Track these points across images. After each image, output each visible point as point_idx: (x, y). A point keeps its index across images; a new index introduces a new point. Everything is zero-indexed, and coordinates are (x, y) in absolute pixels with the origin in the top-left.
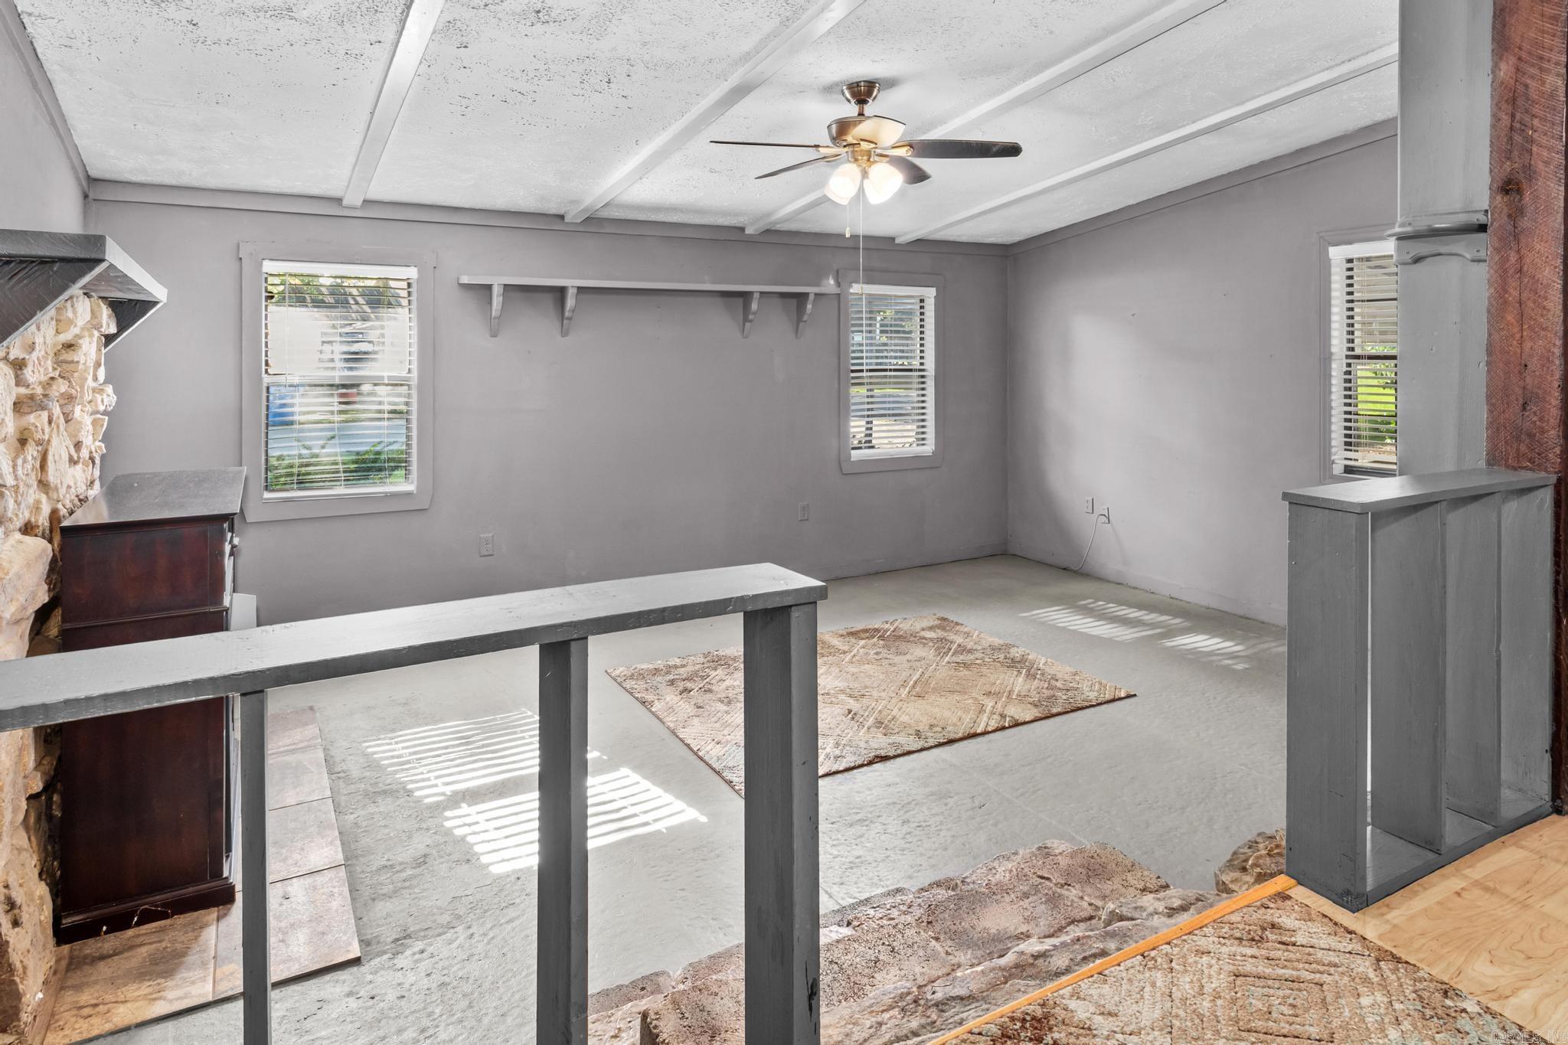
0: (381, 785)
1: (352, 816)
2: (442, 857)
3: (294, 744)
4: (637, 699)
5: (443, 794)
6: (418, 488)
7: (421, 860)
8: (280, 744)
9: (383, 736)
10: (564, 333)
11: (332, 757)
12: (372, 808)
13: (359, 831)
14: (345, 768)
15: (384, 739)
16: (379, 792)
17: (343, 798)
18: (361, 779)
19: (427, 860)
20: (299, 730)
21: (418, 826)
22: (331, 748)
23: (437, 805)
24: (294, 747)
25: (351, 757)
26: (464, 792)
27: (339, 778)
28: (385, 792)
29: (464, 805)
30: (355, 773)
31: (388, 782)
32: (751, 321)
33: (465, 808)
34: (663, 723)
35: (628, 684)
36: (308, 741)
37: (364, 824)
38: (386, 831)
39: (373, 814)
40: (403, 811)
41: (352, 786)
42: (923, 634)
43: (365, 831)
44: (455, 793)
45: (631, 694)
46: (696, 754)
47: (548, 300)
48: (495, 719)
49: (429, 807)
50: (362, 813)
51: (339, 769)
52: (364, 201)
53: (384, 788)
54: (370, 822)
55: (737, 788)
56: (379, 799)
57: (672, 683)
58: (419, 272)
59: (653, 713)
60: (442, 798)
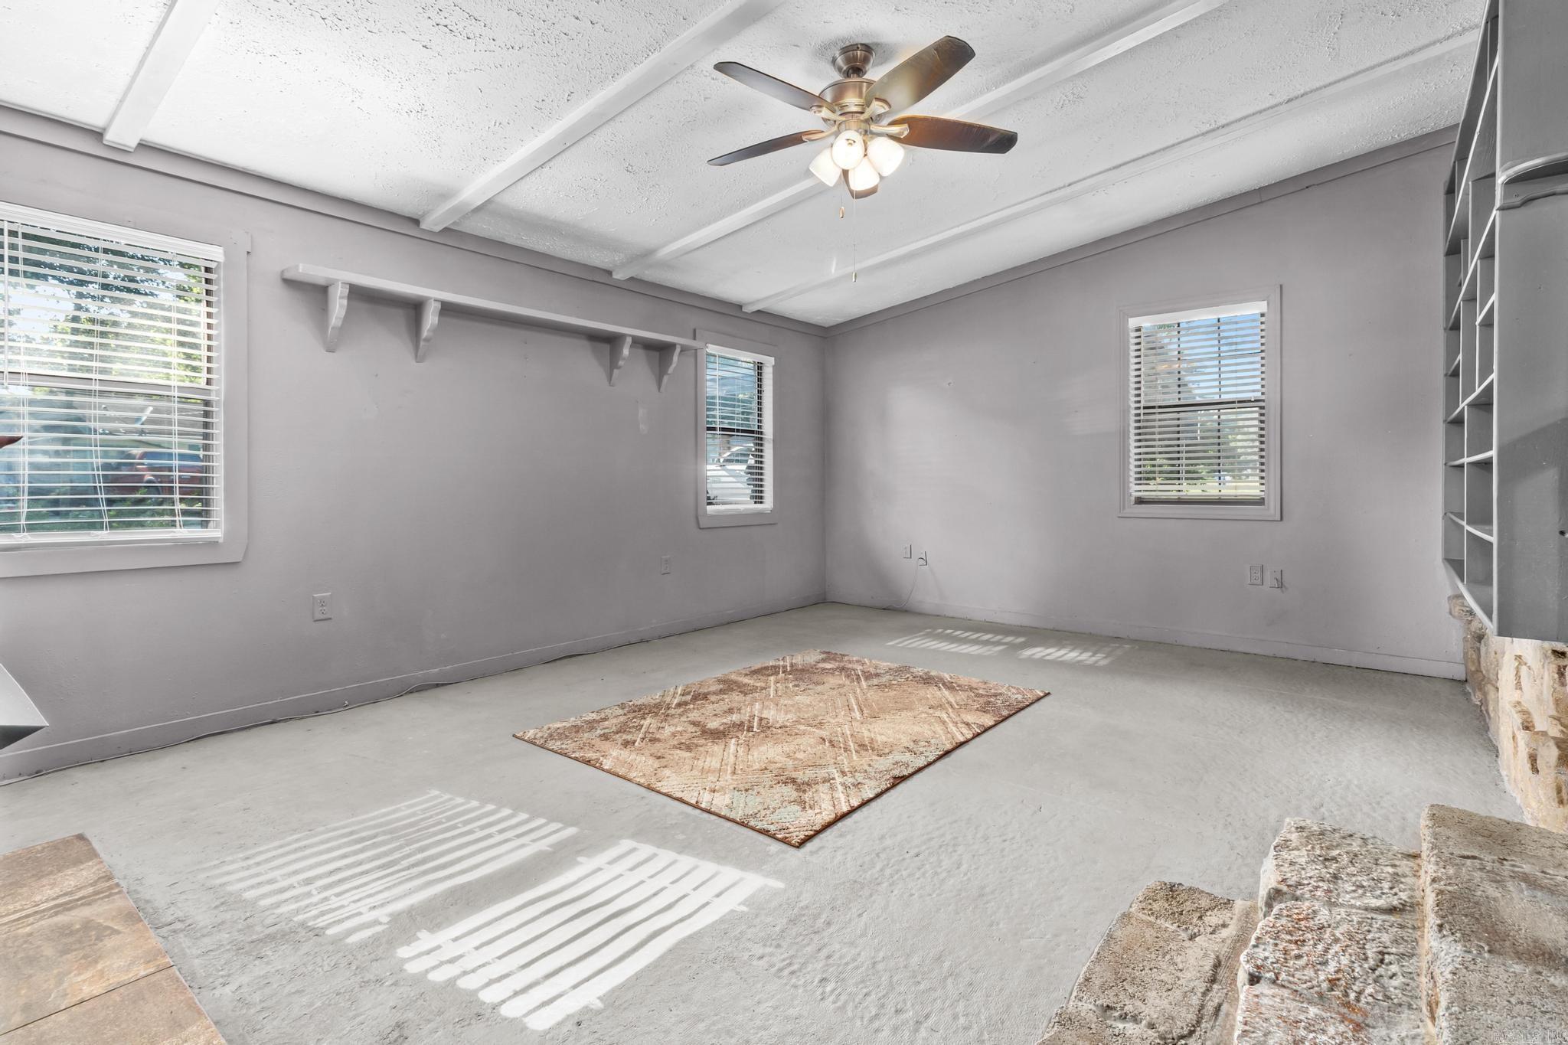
0: (258, 928)
1: (228, 990)
2: (429, 1021)
3: (65, 894)
4: (576, 759)
5: (376, 922)
6: (227, 534)
7: (396, 1034)
8: (38, 898)
9: (229, 858)
10: (418, 357)
11: (147, 902)
12: (259, 969)
13: (252, 1011)
14: (180, 914)
15: (233, 862)
16: (260, 940)
17: (197, 961)
18: (218, 926)
19: (406, 1032)
20: (69, 872)
21: (358, 978)
22: (139, 889)
23: (376, 939)
24: (67, 899)
25: (184, 896)
26: (409, 912)
27: (174, 931)
28: (271, 938)
29: (423, 934)
30: (203, 918)
31: (269, 921)
32: (619, 368)
33: (426, 940)
34: (630, 780)
35: (551, 744)
36: (91, 885)
37: (257, 997)
38: (305, 1000)
39: (265, 977)
40: (319, 959)
41: (206, 940)
42: (821, 665)
43: (263, 1009)
44: (395, 918)
45: (565, 755)
46: (696, 806)
47: (399, 316)
48: (398, 810)
49: (362, 946)
50: (245, 979)
51: (170, 919)
52: (139, 144)
53: (268, 931)
54: (267, 991)
55: (779, 836)
56: (267, 951)
57: (605, 737)
58: (226, 254)
59: (608, 772)
60: (379, 929)
